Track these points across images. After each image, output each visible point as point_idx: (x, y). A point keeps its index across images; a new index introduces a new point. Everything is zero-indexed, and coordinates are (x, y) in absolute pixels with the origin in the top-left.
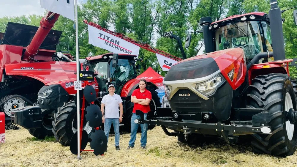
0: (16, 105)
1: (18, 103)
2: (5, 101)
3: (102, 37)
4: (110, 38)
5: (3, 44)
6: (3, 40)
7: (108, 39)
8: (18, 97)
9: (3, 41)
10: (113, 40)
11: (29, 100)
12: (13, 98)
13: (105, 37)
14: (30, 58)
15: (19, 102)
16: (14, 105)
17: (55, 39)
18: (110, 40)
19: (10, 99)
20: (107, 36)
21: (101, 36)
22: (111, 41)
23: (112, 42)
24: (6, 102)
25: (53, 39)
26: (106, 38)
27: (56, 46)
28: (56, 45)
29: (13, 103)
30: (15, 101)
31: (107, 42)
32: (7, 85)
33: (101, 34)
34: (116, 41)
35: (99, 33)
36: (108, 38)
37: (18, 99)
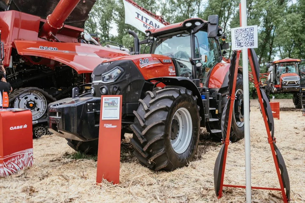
0: (33, 103)
1: (35, 100)
2: (17, 95)
3: (140, 17)
4: (149, 20)
5: (10, 9)
6: (10, 3)
7: (146, 22)
8: (34, 91)
9: (10, 5)
10: (152, 23)
11: (52, 96)
12: (27, 92)
13: (142, 17)
14: (52, 36)
15: (36, 98)
16: (29, 103)
17: (85, 12)
18: (148, 22)
19: (23, 93)
20: (145, 18)
21: (138, 17)
22: (150, 24)
23: (152, 26)
24: (17, 98)
25: (82, 10)
26: (144, 20)
27: (84, 22)
28: (84, 20)
29: (28, 99)
30: (32, 97)
31: (145, 25)
32: (16, 74)
33: (138, 15)
34: (156, 25)
35: (136, 13)
36: (147, 19)
37: (35, 94)
